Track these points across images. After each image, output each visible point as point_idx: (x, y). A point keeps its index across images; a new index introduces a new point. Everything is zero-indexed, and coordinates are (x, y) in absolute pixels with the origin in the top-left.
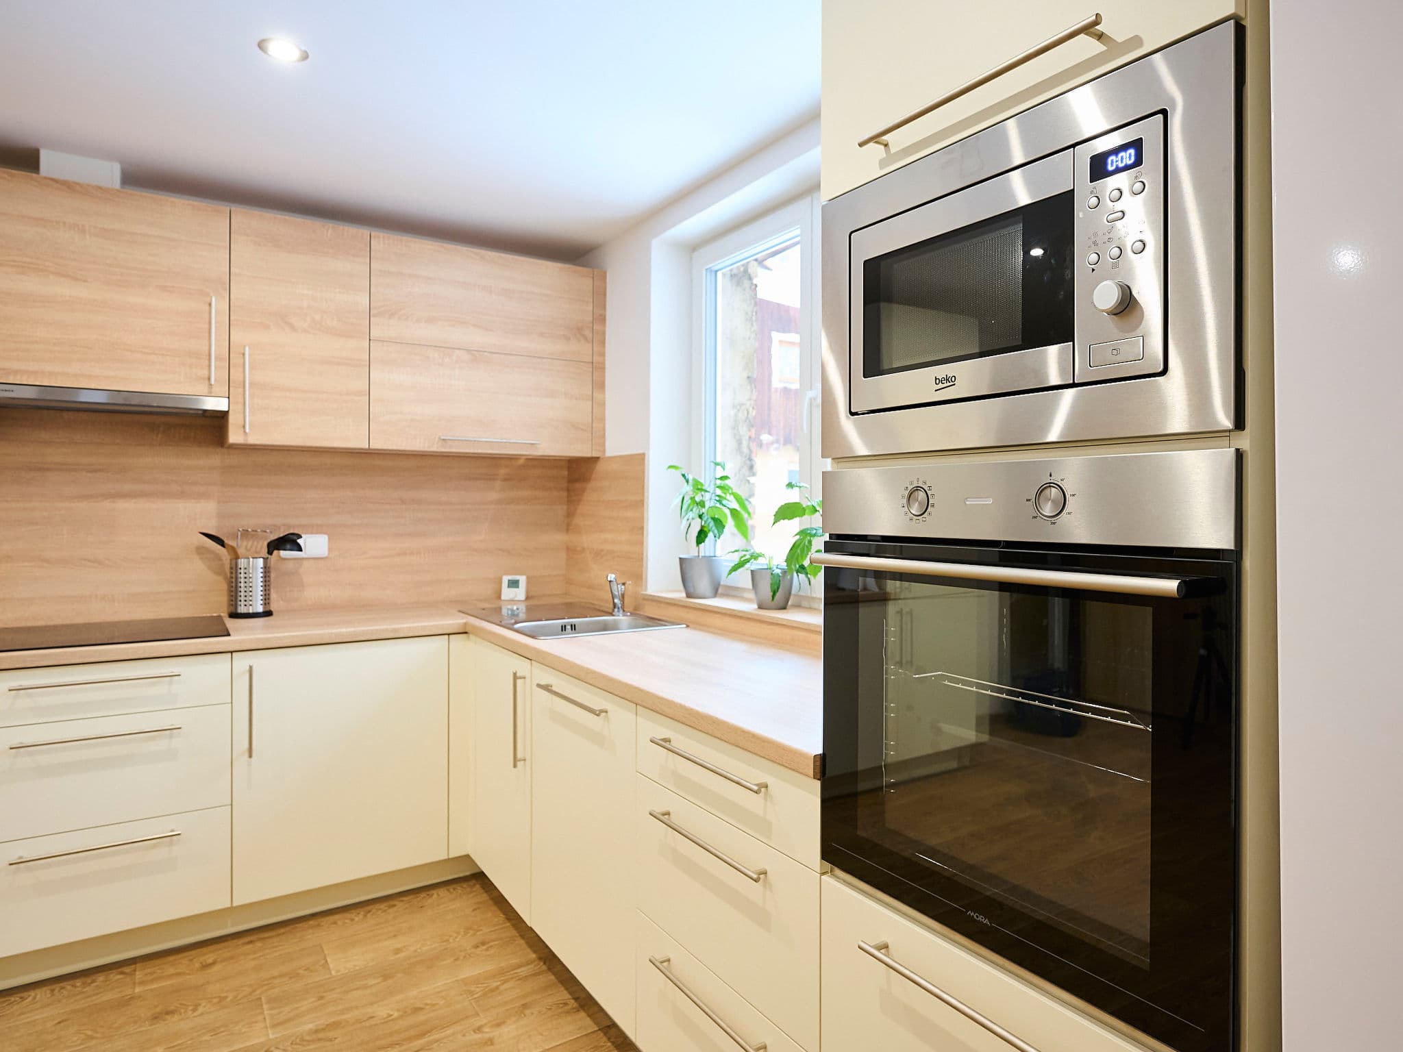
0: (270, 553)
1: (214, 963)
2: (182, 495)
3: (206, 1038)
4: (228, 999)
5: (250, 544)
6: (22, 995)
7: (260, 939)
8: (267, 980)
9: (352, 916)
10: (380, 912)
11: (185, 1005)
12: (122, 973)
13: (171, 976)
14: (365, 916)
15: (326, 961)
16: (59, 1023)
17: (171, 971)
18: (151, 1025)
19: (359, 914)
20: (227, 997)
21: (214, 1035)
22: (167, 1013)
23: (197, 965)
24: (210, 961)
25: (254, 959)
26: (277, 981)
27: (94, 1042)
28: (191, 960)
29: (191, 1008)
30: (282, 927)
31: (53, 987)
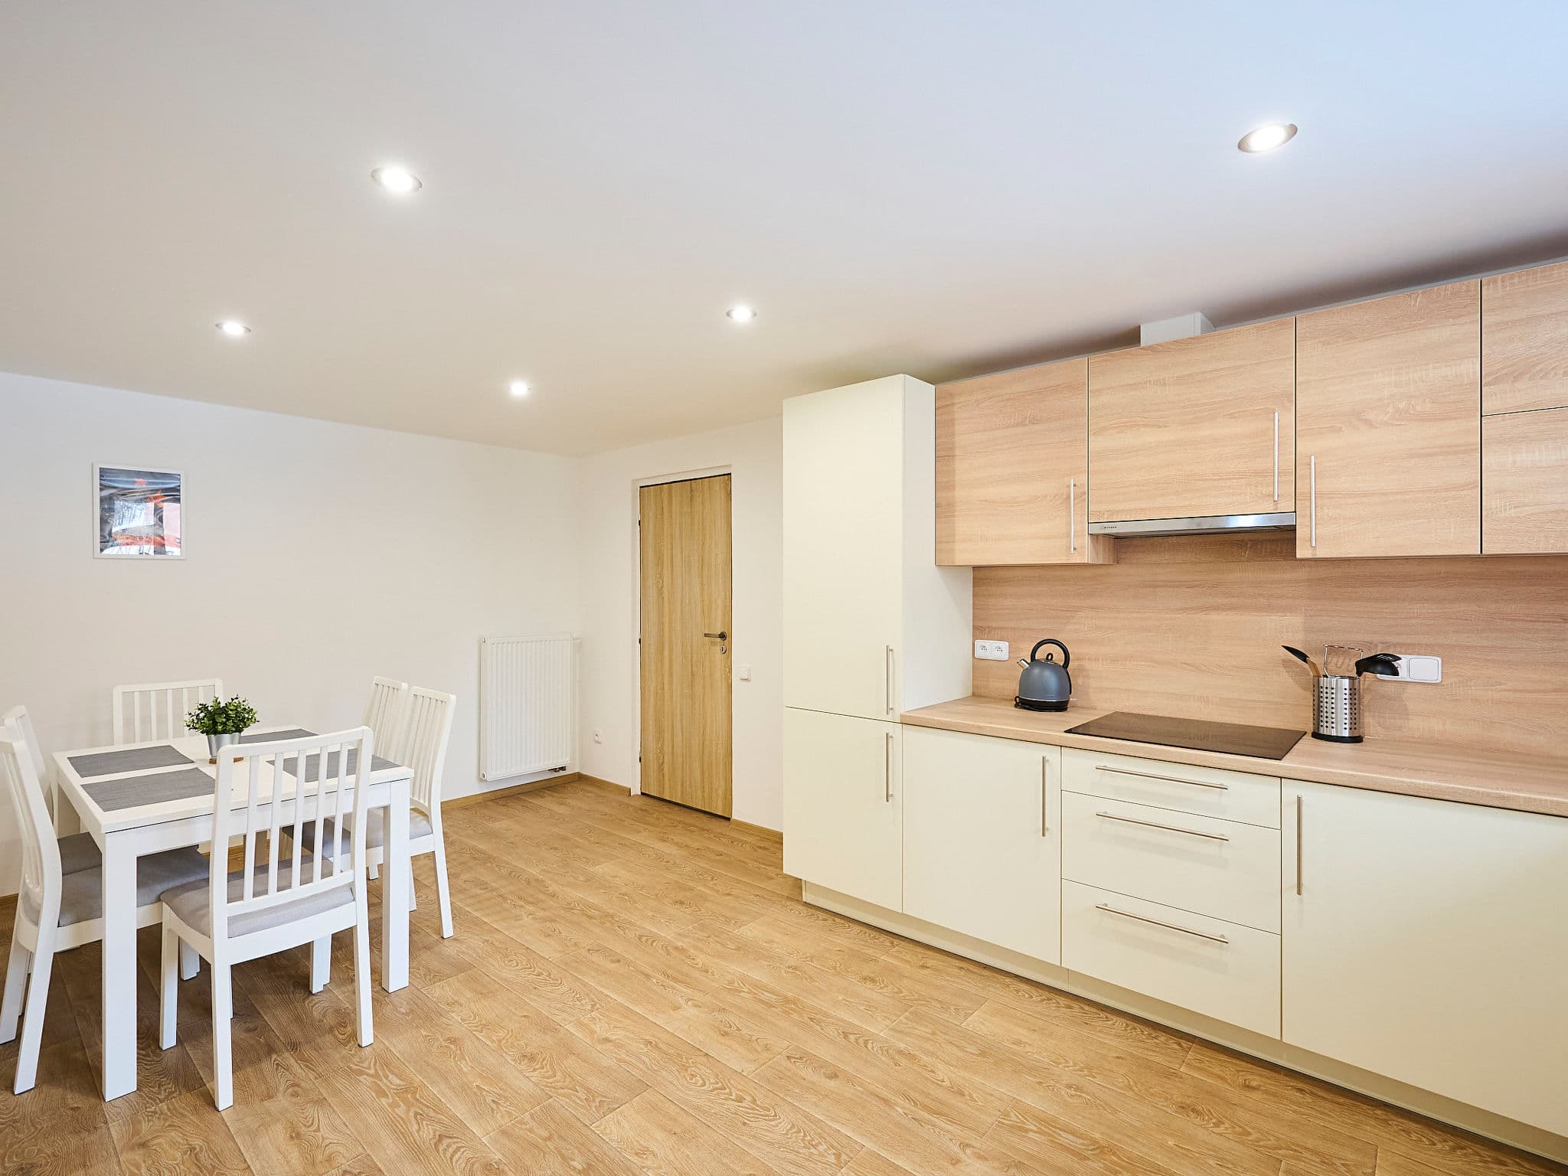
0: (1359, 673)
1: (1254, 1089)
2: (1269, 608)
3: (1211, 1162)
4: (1250, 1138)
5: (1341, 660)
6: (1109, 1015)
7: (1312, 1093)
8: (1298, 1145)
9: (1436, 1139)
10: (1477, 1158)
11: (1212, 1114)
12: (1179, 1044)
13: (1211, 1074)
14: (1454, 1149)
15: (1374, 1172)
16: (1118, 1058)
17: (1217, 1070)
18: (1176, 1112)
19: (1445, 1141)
20: (1250, 1134)
21: (1221, 1165)
22: (1193, 1110)
23: (1241, 1080)
24: (1254, 1084)
25: (1295, 1111)
26: (1306, 1154)
27: (1130, 1094)
28: (1238, 1071)
29: (1214, 1120)
30: (1343, 1096)
31: (1129, 1022)
